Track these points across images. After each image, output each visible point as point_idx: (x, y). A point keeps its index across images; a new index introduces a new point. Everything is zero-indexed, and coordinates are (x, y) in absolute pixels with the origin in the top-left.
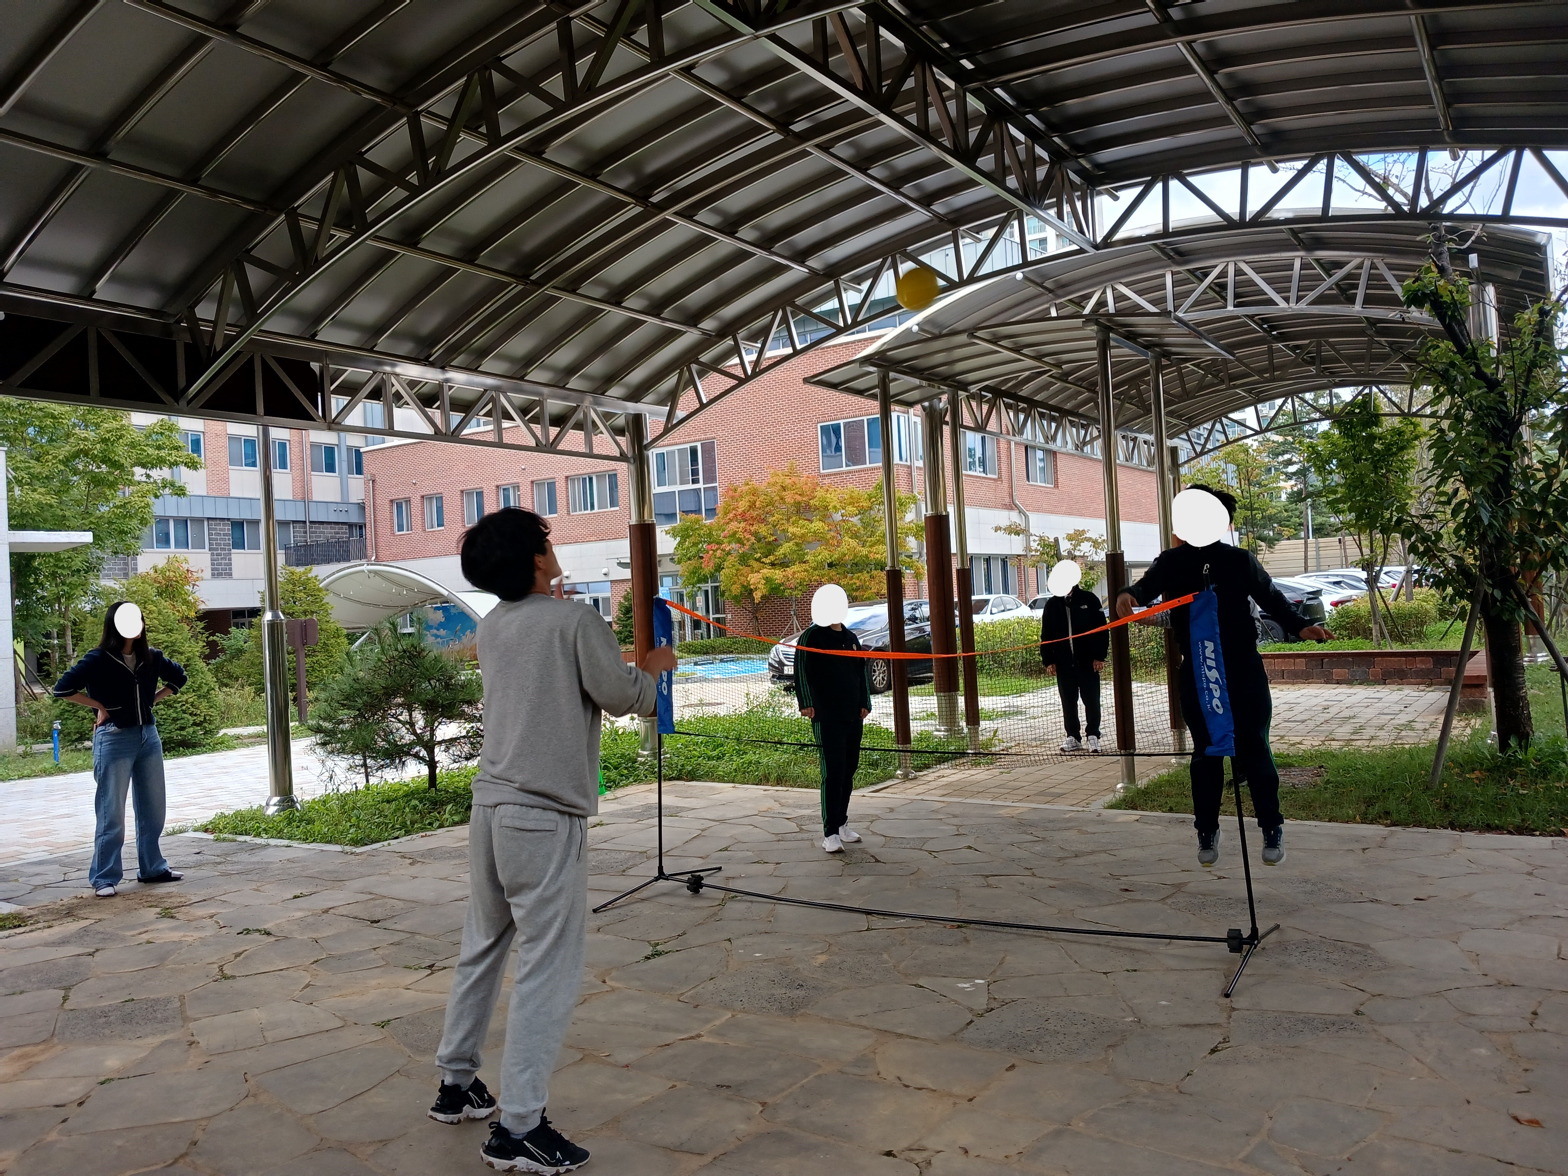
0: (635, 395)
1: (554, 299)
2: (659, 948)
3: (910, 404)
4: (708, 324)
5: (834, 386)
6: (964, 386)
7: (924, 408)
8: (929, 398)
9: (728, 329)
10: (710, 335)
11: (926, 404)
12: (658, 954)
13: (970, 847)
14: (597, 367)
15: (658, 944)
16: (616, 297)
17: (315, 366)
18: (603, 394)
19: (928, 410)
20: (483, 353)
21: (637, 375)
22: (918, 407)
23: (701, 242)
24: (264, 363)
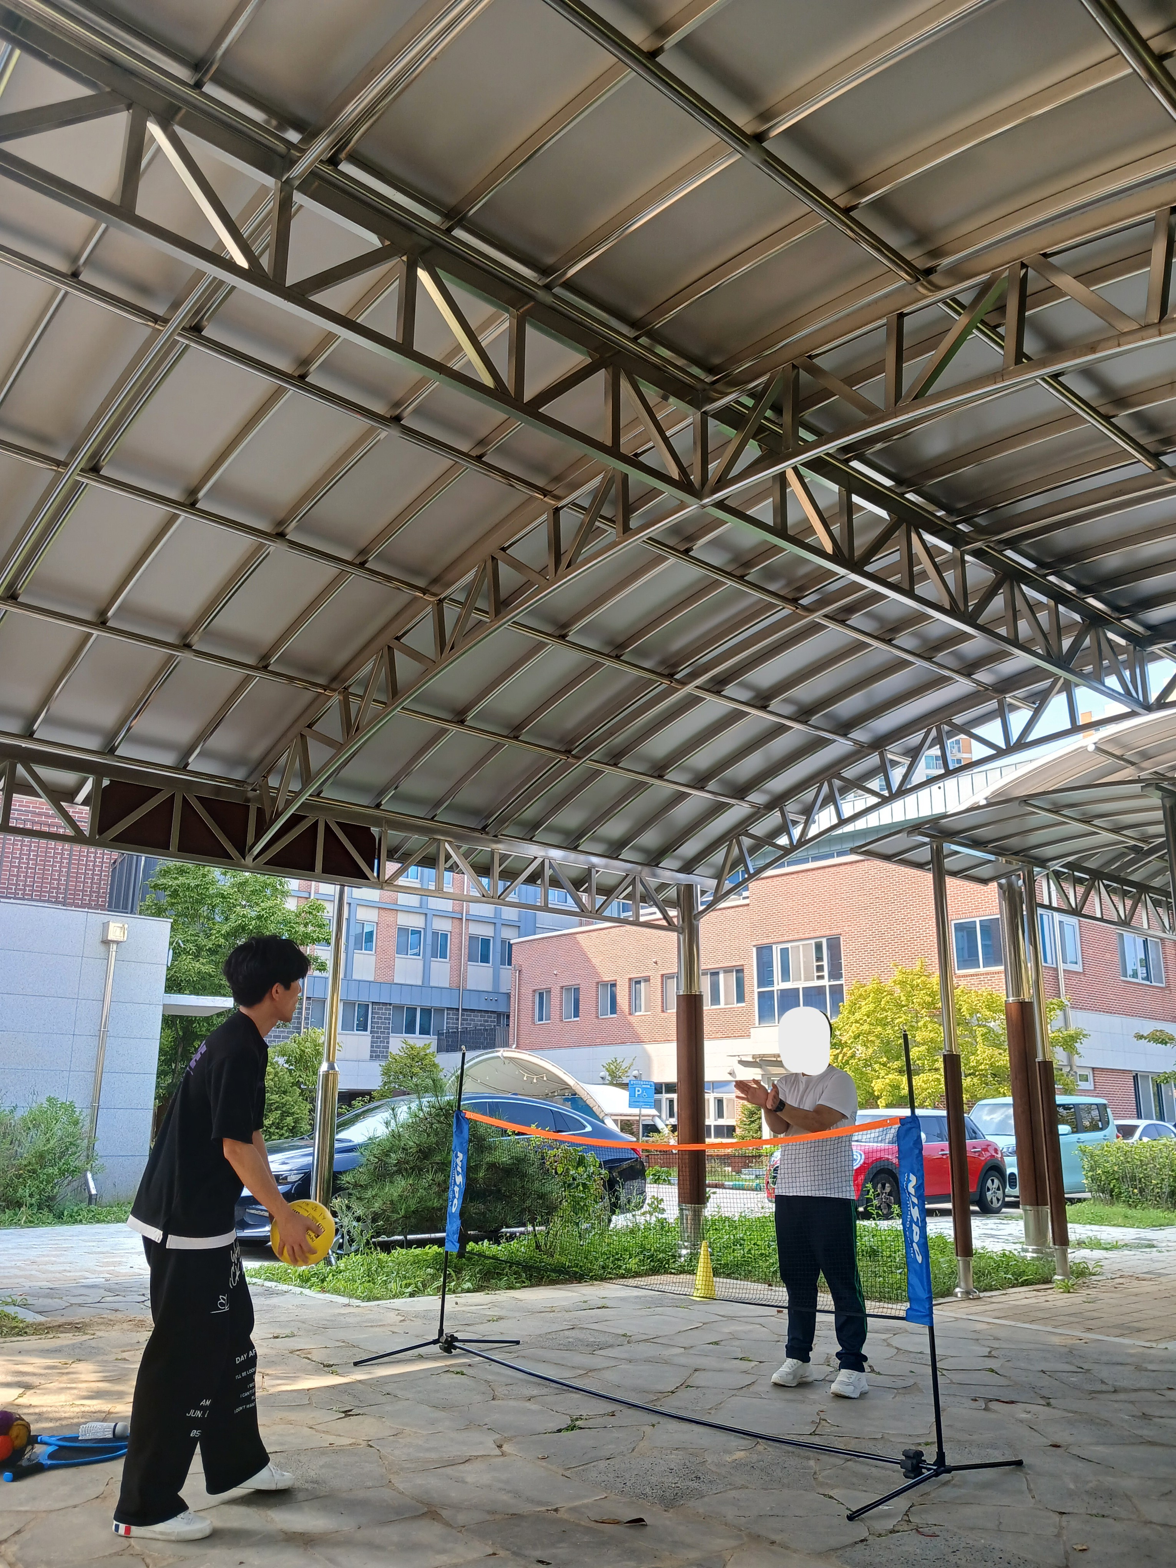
0: (688, 867)
1: (598, 773)
2: (577, 1423)
3: (984, 881)
4: (757, 798)
5: (887, 858)
6: (1042, 862)
7: (1000, 886)
8: (1007, 875)
9: (777, 802)
10: (759, 808)
11: (1003, 881)
12: (572, 1428)
13: (992, 1371)
14: (650, 838)
15: (577, 1419)
16: (659, 770)
17: (375, 830)
18: (657, 865)
19: (1006, 887)
20: (535, 825)
21: (690, 848)
22: (994, 885)
23: (734, 716)
24: (327, 826)
